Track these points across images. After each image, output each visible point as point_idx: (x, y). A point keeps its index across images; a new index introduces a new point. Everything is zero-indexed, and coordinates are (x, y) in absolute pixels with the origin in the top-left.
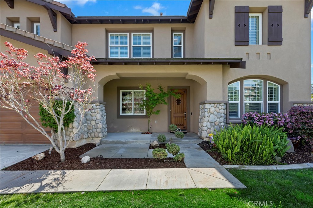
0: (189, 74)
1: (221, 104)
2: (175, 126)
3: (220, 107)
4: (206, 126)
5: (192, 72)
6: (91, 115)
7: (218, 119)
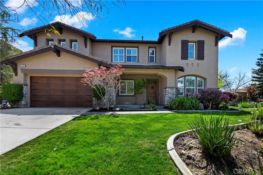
0: (159, 73)
1: (174, 89)
2: (152, 99)
3: (174, 90)
4: (167, 99)
5: (160, 72)
6: (110, 93)
7: (173, 96)
